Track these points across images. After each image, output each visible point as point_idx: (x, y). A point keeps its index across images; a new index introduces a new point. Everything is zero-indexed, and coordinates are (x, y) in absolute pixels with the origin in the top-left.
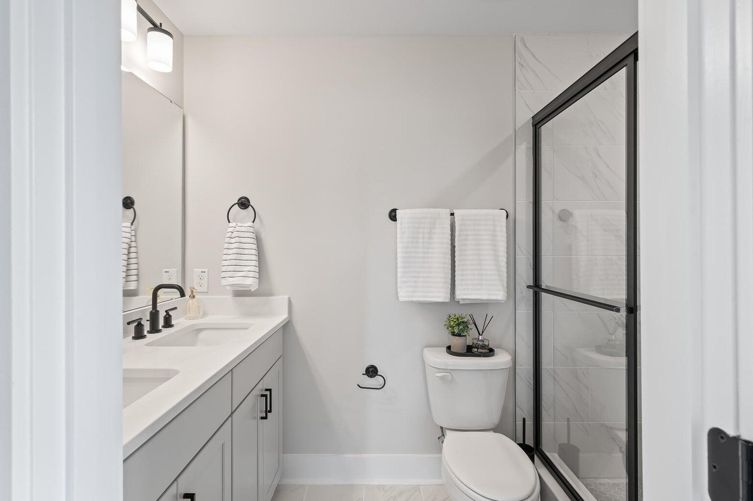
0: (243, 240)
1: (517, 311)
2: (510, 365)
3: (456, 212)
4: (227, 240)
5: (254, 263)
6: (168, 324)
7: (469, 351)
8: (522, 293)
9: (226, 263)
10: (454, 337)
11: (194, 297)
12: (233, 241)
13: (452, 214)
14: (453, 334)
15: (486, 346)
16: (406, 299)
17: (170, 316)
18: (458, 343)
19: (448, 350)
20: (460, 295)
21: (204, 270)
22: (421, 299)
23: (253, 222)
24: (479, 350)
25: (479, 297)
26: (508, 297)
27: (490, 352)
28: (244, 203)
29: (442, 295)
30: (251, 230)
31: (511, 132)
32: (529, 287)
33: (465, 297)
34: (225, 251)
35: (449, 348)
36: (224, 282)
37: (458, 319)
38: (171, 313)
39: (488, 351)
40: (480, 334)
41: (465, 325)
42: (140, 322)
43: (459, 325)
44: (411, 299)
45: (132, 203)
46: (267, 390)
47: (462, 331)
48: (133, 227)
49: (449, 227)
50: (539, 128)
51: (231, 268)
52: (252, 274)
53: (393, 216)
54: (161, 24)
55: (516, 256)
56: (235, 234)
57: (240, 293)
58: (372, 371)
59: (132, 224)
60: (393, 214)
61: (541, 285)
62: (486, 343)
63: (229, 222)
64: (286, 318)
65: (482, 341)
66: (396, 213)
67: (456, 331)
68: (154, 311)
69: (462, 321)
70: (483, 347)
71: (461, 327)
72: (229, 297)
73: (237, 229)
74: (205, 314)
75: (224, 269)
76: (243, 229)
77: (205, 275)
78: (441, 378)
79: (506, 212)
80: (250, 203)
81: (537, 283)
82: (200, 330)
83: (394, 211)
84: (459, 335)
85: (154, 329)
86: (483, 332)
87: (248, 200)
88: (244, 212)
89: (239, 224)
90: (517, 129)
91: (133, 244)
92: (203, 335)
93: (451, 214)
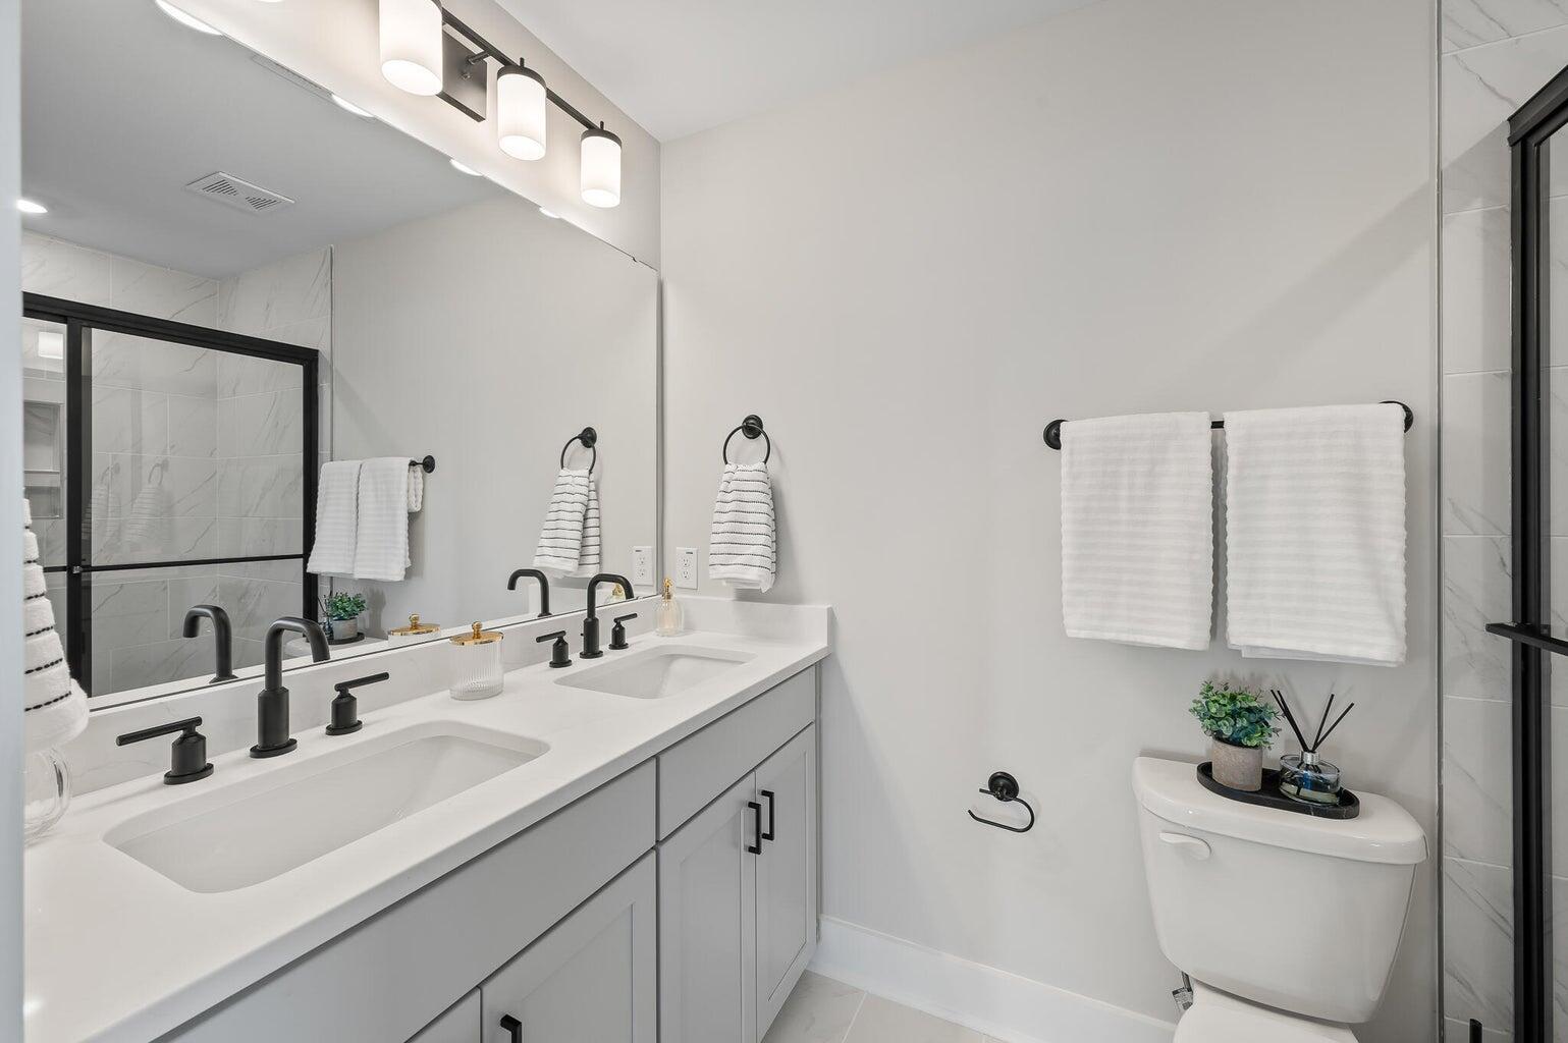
0: (746, 496)
1: (1447, 697)
2: (1418, 855)
3: (1230, 419)
4: (720, 496)
5: (762, 539)
6: (618, 642)
7: (1271, 789)
8: (1466, 643)
9: (716, 538)
10: (1221, 744)
11: (669, 597)
12: (730, 497)
13: (1218, 425)
14: (1219, 737)
15: (1327, 783)
16: (1083, 634)
17: (622, 629)
18: (1234, 763)
19: (1204, 778)
20: (1241, 632)
21: (691, 550)
22: (1124, 637)
23: (765, 462)
24: (1305, 792)
25: (1305, 646)
26: (1411, 653)
27: (1344, 805)
28: (752, 428)
29: (1185, 630)
30: (761, 476)
31: (1425, 176)
32: (1496, 628)
33: (1259, 642)
34: (717, 517)
35: (1205, 770)
36: (714, 573)
37: (1233, 698)
38: (623, 623)
39: (1336, 800)
40: (1306, 749)
41: (1253, 718)
42: (562, 638)
43: (1235, 715)
44: (1098, 635)
45: (593, 439)
46: (765, 793)
47: (1247, 735)
48: (592, 477)
49: (1207, 458)
50: (1539, 144)
51: (723, 548)
52: (757, 561)
53: (1052, 438)
54: (602, 123)
55: (1444, 536)
56: (733, 485)
57: (747, 595)
58: (1004, 787)
59: (590, 472)
60: (1054, 431)
61: (1548, 627)
62: (1330, 777)
63: (726, 463)
64: (824, 649)
65: (1316, 769)
66: (1058, 430)
67: (1227, 732)
68: (590, 620)
69: (1245, 705)
70: (1318, 786)
71: (1242, 723)
72: (727, 599)
73: (738, 475)
74: (689, 628)
75: (714, 548)
76: (746, 476)
77: (693, 557)
78: (1176, 846)
79: (1406, 408)
80: (761, 427)
81: (1533, 619)
82: (673, 657)
83: (1056, 424)
84: (1235, 742)
85: (591, 651)
86: (1317, 744)
87: (760, 424)
88: (753, 443)
89: (741, 467)
90: (1444, 165)
91: (593, 504)
92: (679, 666)
93: (1213, 423)
